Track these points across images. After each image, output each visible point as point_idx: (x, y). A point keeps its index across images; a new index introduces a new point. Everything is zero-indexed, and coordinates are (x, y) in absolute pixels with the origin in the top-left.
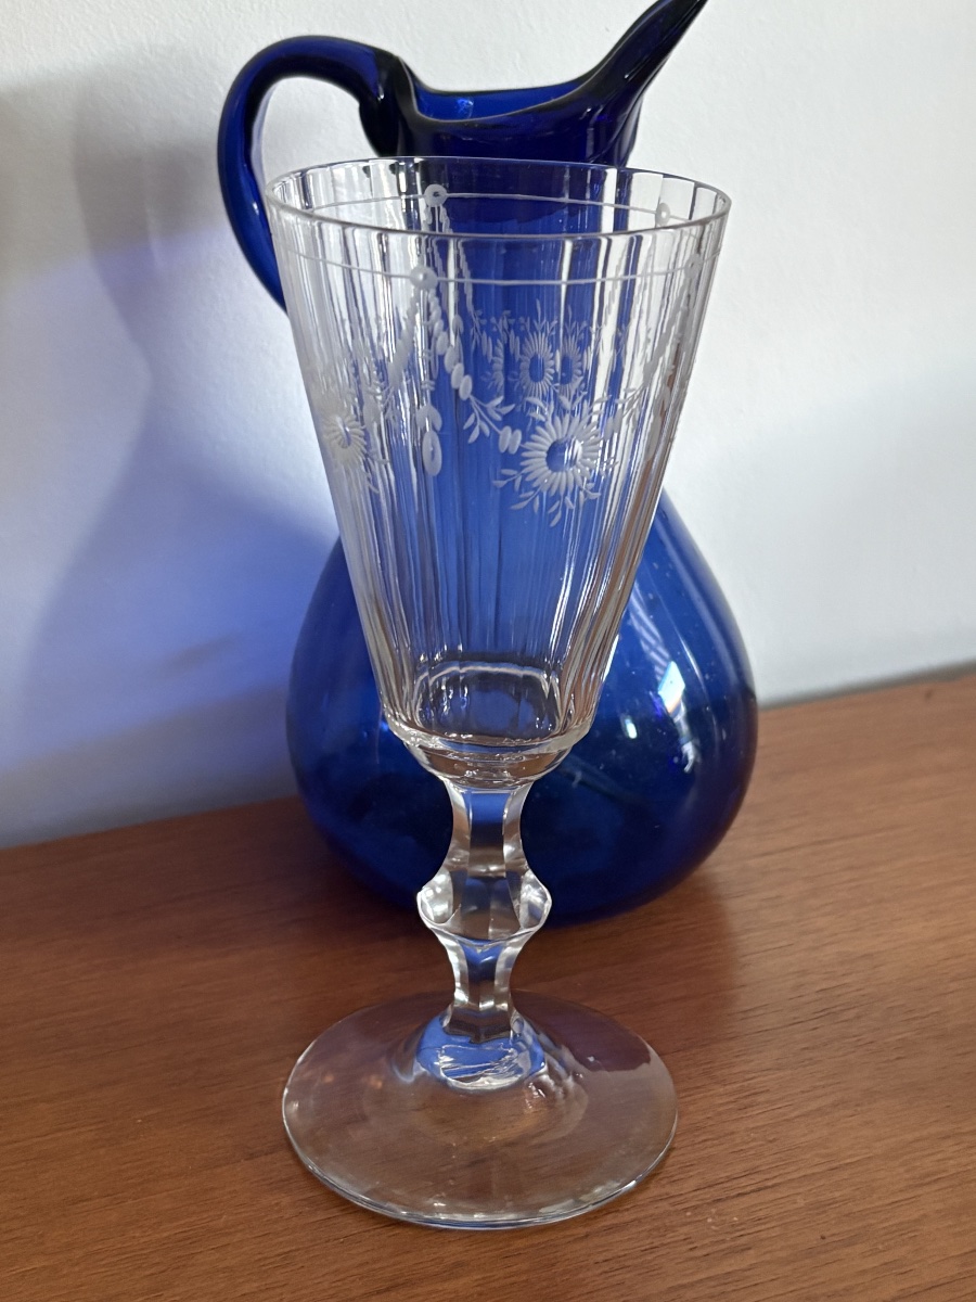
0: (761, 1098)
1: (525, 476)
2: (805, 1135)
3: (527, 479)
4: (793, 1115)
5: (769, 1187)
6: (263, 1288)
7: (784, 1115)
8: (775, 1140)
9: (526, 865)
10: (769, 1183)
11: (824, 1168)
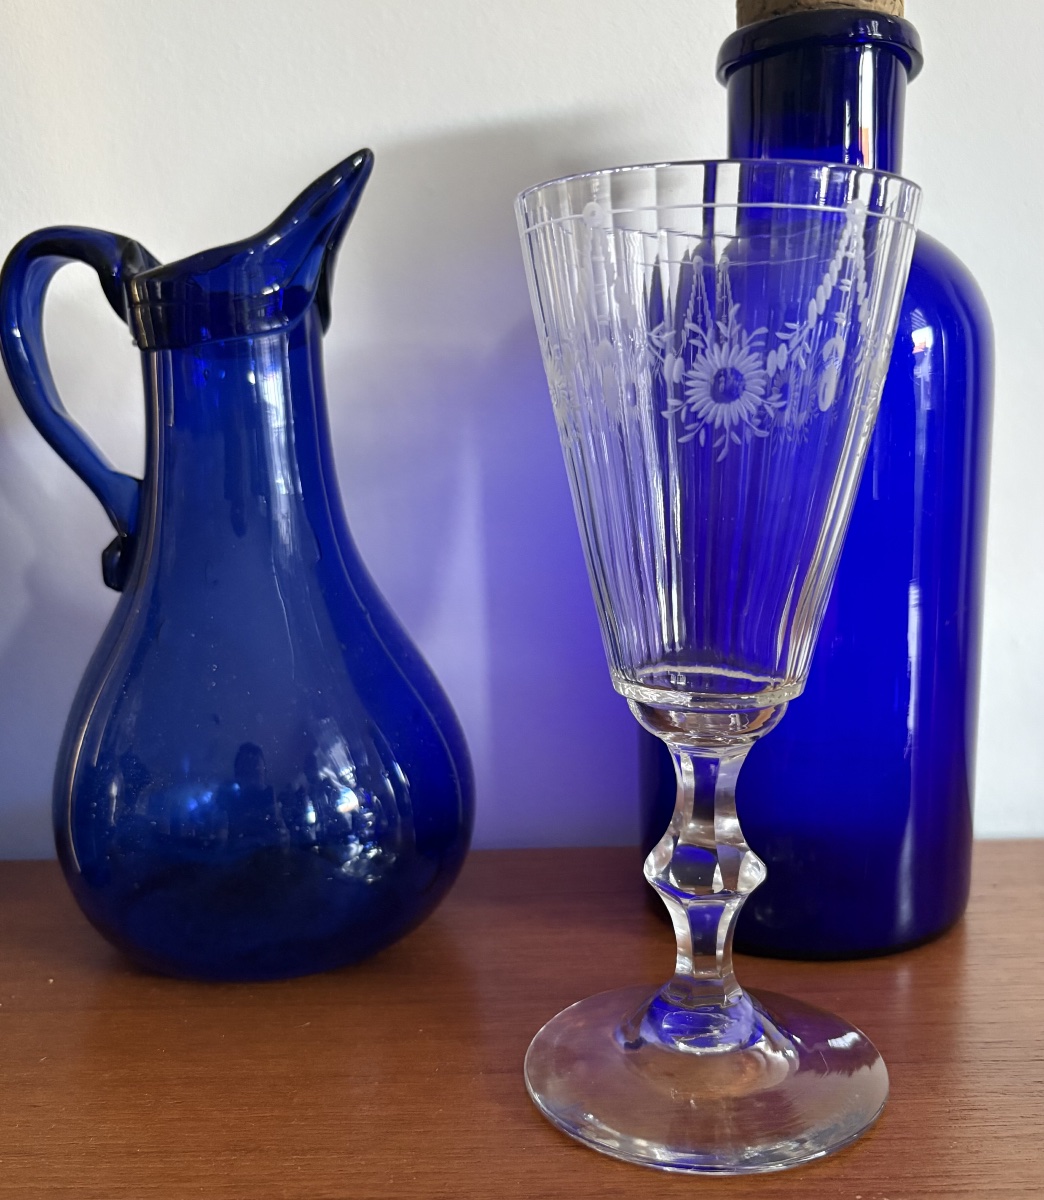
0: (978, 1114)
1: (690, 406)
2: (1011, 1154)
3: (693, 409)
4: (1004, 1134)
5: (955, 1192)
6: (436, 1170)
7: (996, 1132)
8: (977, 1152)
9: (744, 844)
10: (956, 1189)
11: (1021, 1186)
